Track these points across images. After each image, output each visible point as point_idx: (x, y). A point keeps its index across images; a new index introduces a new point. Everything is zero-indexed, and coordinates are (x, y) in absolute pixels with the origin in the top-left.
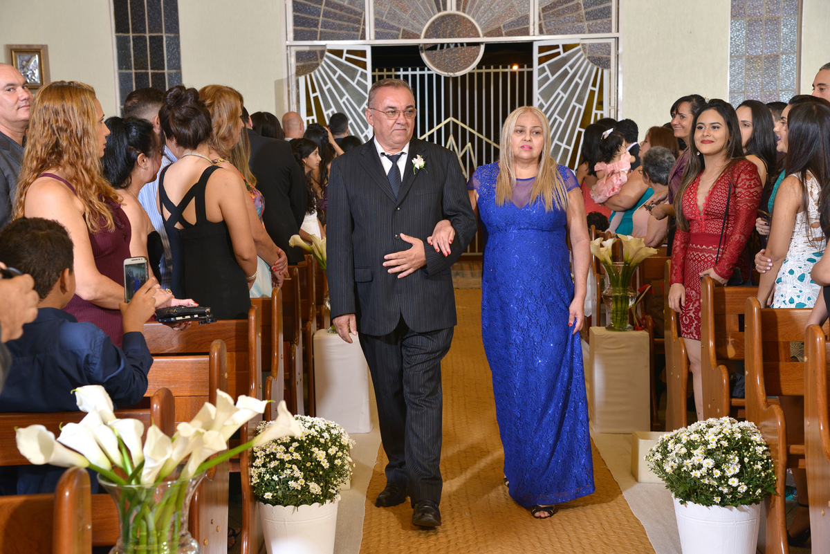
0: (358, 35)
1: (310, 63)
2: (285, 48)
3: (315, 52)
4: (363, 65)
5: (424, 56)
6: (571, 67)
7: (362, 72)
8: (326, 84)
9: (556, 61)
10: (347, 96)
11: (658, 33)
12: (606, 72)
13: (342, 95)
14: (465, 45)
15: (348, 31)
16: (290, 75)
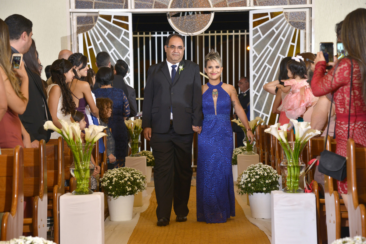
0: (122, 6)
1: (87, 25)
2: (69, 14)
3: (90, 17)
4: (126, 27)
5: (170, 20)
6: (277, 29)
7: (125, 32)
8: (98, 39)
9: (265, 25)
10: (114, 48)
12: (302, 32)
13: (111, 48)
14: (200, 13)
15: (115, 2)
16: (72, 33)
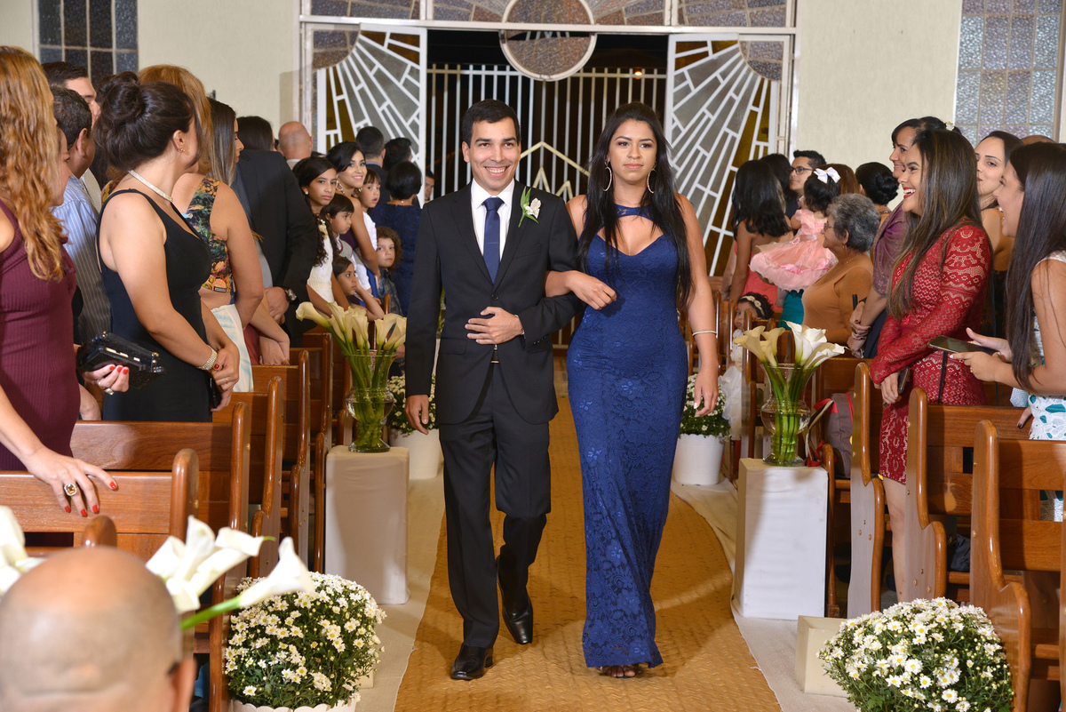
0: (408, 12)
1: (334, 49)
2: (298, 25)
3: (342, 34)
4: (415, 57)
5: (505, 48)
6: (724, 75)
7: (412, 68)
8: (357, 82)
9: (701, 66)
10: (388, 102)
11: (854, 31)
12: (774, 84)
13: (380, 101)
14: (568, 34)
15: (394, 4)
16: (303, 66)
